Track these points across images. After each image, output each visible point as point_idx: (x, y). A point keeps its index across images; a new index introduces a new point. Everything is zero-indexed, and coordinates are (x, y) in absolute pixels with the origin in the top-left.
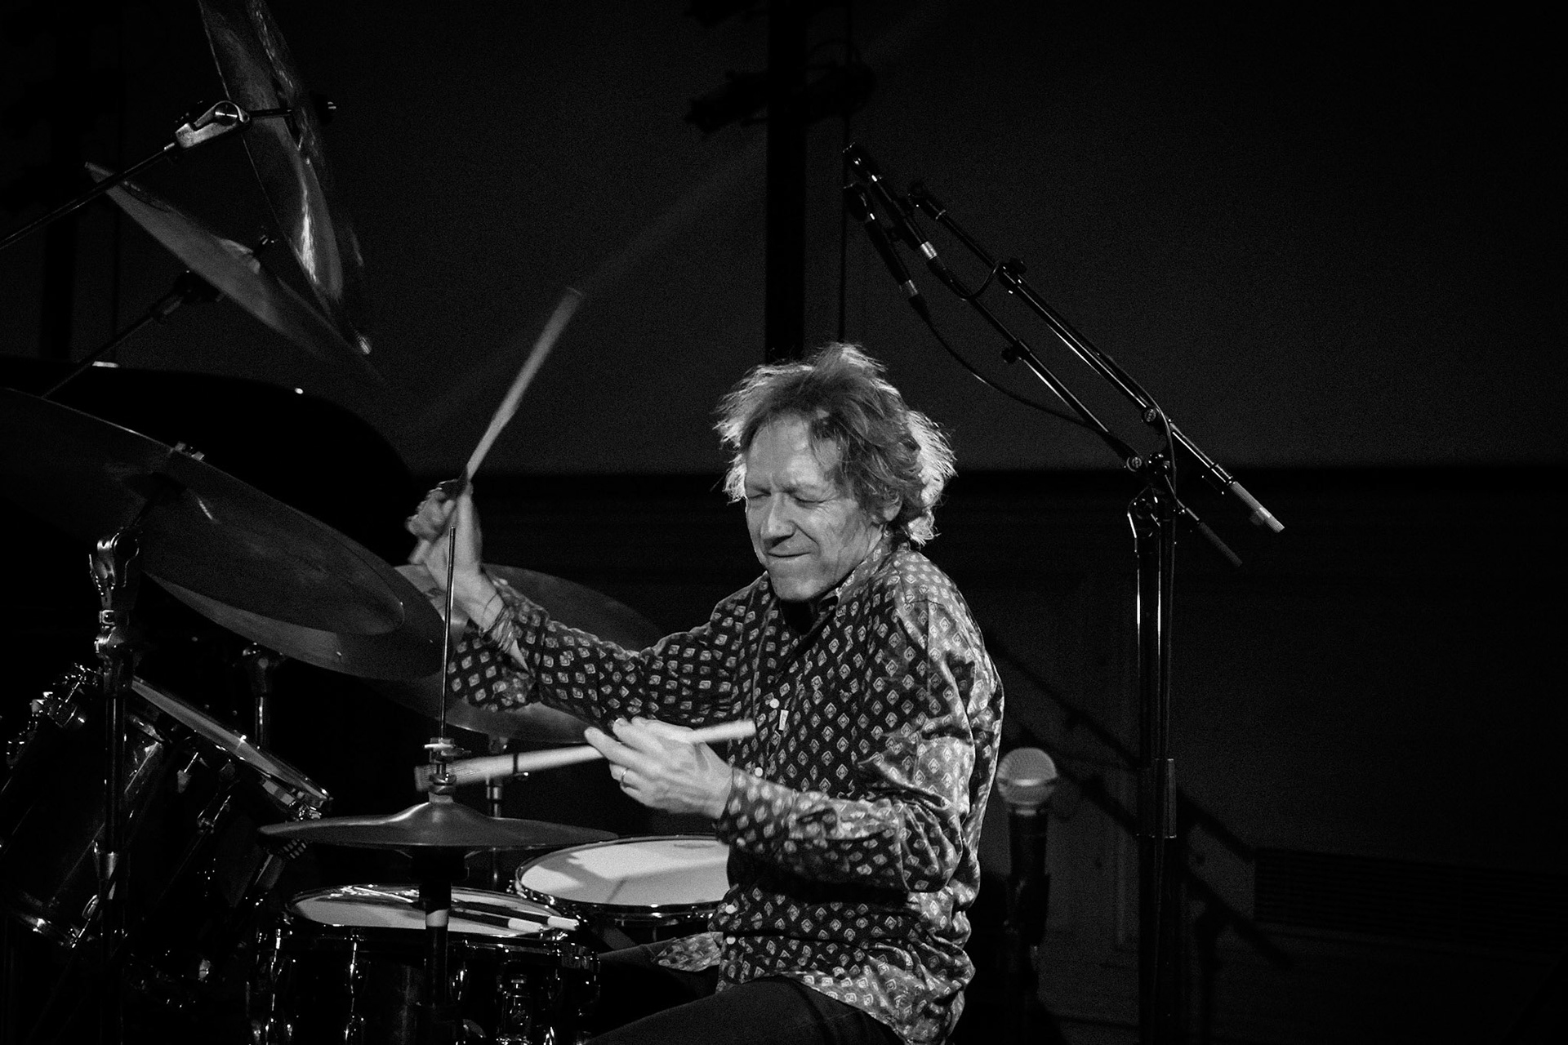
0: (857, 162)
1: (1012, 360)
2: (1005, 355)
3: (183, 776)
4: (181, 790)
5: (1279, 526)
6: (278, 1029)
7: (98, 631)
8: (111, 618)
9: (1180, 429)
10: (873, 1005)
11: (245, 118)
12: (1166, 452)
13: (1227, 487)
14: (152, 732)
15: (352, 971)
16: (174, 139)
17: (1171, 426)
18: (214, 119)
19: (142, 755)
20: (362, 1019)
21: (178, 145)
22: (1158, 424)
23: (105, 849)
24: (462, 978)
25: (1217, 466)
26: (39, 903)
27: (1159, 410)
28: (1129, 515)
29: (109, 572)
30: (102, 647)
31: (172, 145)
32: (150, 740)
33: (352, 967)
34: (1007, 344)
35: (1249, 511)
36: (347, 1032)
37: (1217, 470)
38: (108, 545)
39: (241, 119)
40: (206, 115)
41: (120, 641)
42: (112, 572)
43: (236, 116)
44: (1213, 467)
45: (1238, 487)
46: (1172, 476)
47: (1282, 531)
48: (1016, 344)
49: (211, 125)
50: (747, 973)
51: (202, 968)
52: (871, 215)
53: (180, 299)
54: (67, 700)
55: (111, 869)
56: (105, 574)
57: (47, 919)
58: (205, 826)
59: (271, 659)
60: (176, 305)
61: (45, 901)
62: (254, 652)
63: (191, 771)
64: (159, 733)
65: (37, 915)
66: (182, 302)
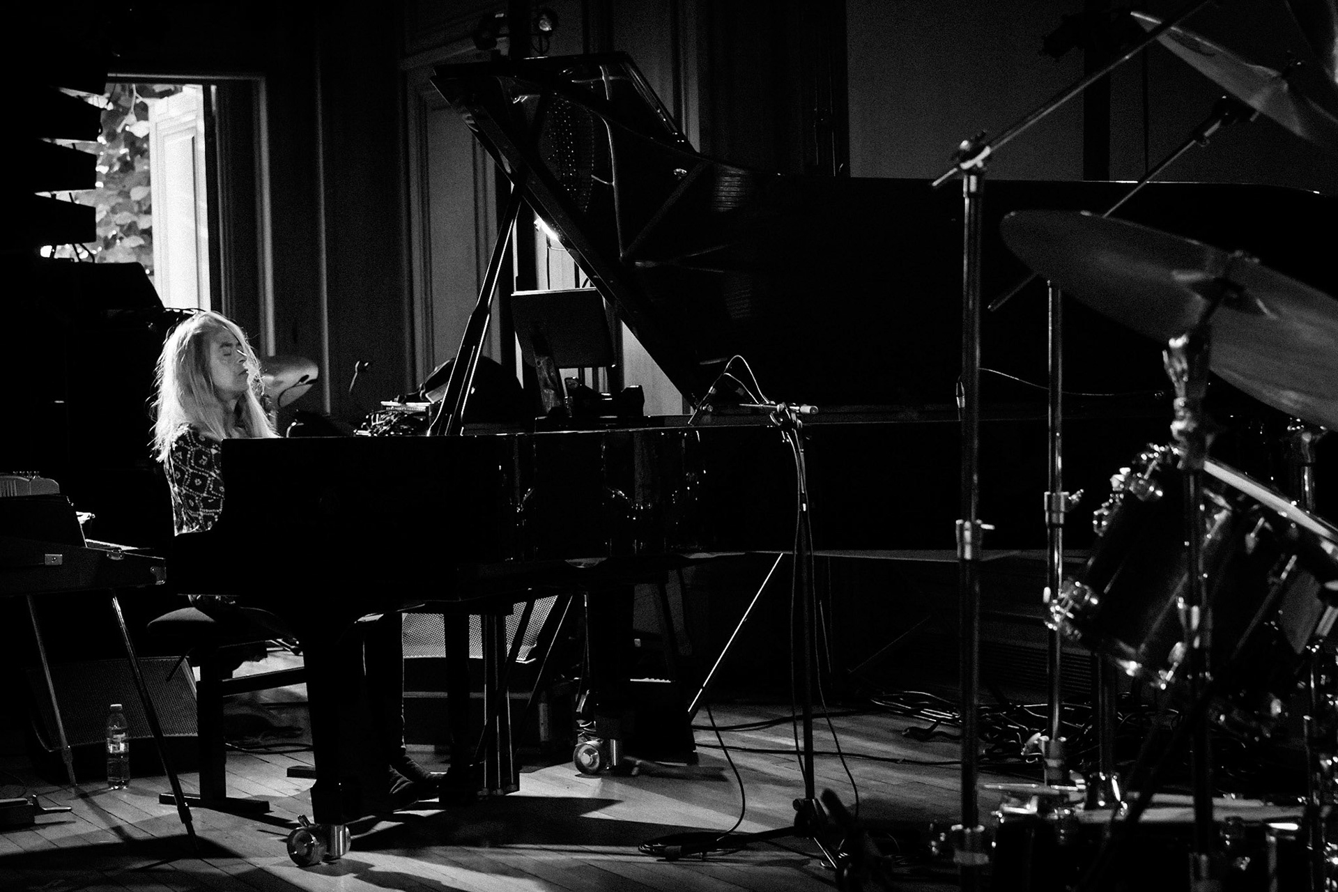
3: (1251, 539)
4: (1250, 552)
7: (1172, 417)
8: (1185, 405)
14: (1221, 501)
19: (1213, 521)
23: (1190, 602)
26: (1131, 650)
29: (1182, 365)
30: (1181, 432)
32: (1220, 509)
38: (1179, 341)
41: (1194, 425)
42: (1185, 366)
51: (1274, 706)
53: (1220, 121)
54: (1146, 477)
55: (1195, 622)
56: (1179, 367)
57: (1137, 662)
58: (1274, 583)
59: (1313, 433)
60: (1216, 126)
61: (1137, 647)
62: (1298, 428)
63: (1257, 535)
64: (1228, 502)
65: (1129, 658)
66: (1222, 124)
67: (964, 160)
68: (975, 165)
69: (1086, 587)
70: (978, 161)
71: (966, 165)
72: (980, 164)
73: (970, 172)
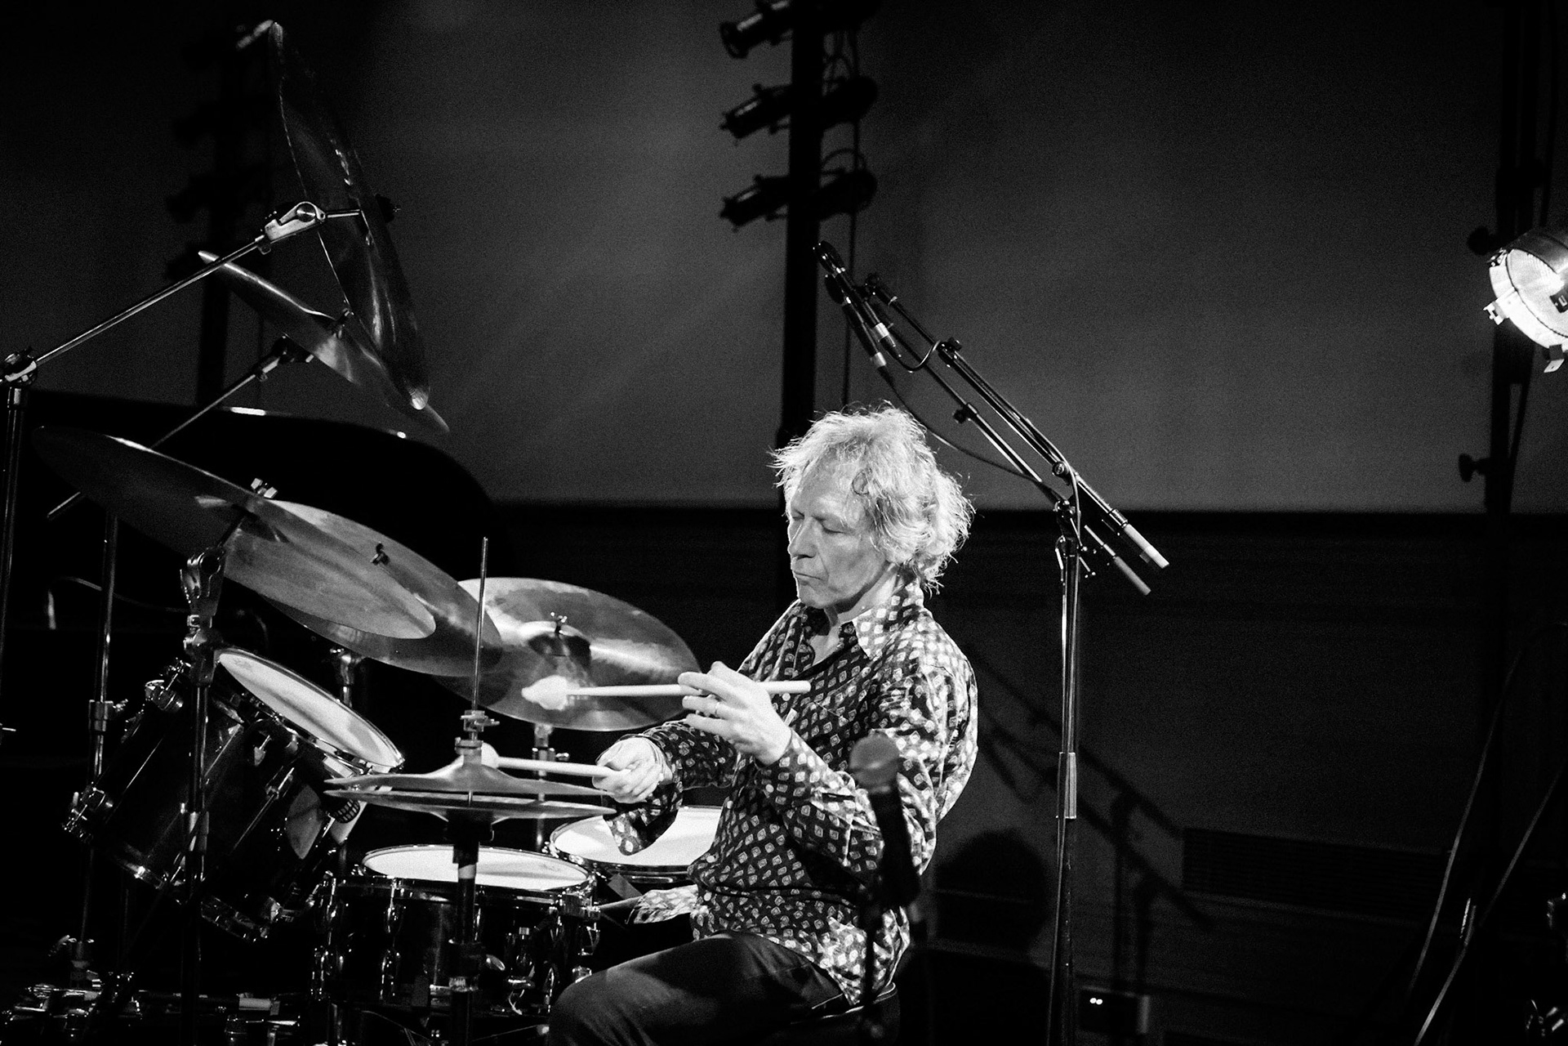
0: (824, 257)
1: (962, 420)
2: (956, 417)
3: (259, 753)
4: (257, 763)
5: (1163, 562)
6: (331, 960)
7: (186, 632)
8: (196, 621)
9: (1085, 481)
10: (811, 951)
11: (322, 216)
12: (1072, 500)
13: (1121, 529)
14: (234, 715)
15: (389, 914)
16: (264, 233)
17: (1077, 479)
18: (296, 217)
19: (226, 736)
20: (398, 954)
21: (267, 239)
22: (1067, 477)
23: (190, 809)
24: (478, 922)
25: (1114, 512)
26: (139, 853)
27: (1067, 464)
28: (1057, 550)
29: (194, 584)
30: (189, 645)
31: (262, 237)
32: (234, 723)
33: (389, 910)
34: (960, 408)
35: (1140, 550)
36: (384, 964)
37: (1114, 515)
38: (195, 562)
39: (319, 217)
40: (290, 213)
41: (203, 641)
42: (198, 584)
43: (313, 215)
44: (1111, 512)
45: (1131, 530)
46: (1077, 520)
47: (1167, 567)
48: (966, 407)
49: (294, 221)
50: (713, 923)
51: (273, 908)
52: (848, 299)
53: (277, 361)
54: (167, 689)
55: (192, 826)
56: (193, 586)
57: (146, 868)
58: (271, 793)
59: (352, 657)
60: (274, 365)
61: (145, 852)
62: (339, 651)
63: (265, 748)
64: (239, 715)
65: (138, 864)
66: (279, 362)
67: (9, 374)
68: (20, 378)
69: (103, 792)
70: (24, 375)
71: (10, 378)
72: (25, 378)
73: (15, 384)
